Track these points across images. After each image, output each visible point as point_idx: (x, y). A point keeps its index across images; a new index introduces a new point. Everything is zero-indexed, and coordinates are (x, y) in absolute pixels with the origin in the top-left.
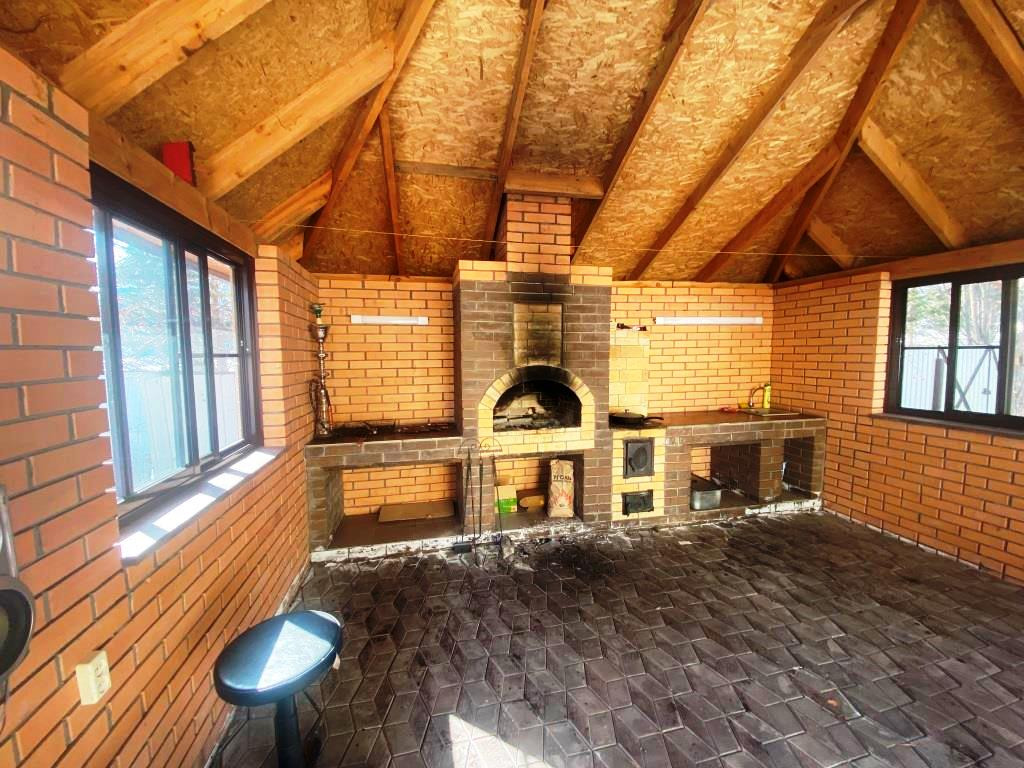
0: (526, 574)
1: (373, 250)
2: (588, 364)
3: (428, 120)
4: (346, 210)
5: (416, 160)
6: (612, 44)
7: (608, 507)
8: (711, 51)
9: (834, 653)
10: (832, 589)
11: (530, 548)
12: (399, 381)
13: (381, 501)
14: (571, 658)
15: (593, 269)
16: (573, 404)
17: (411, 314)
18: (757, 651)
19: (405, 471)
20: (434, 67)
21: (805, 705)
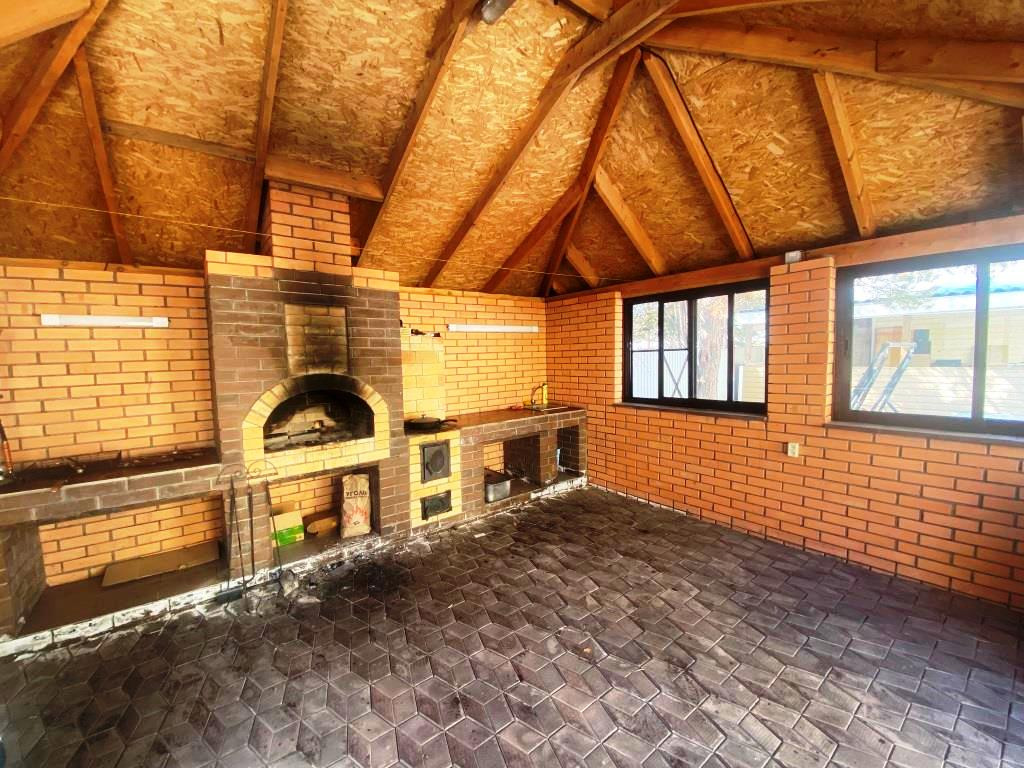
0: (312, 606)
1: (79, 229)
2: (379, 371)
3: (151, 78)
4: (31, 175)
5: (136, 123)
6: (376, 46)
7: (407, 515)
8: (472, 79)
9: (592, 606)
10: (590, 551)
11: (319, 579)
12: (125, 400)
13: (108, 559)
14: (356, 686)
15: (379, 273)
16: (366, 413)
17: (141, 314)
18: (532, 622)
19: (142, 515)
20: (155, 17)
21: (568, 659)
